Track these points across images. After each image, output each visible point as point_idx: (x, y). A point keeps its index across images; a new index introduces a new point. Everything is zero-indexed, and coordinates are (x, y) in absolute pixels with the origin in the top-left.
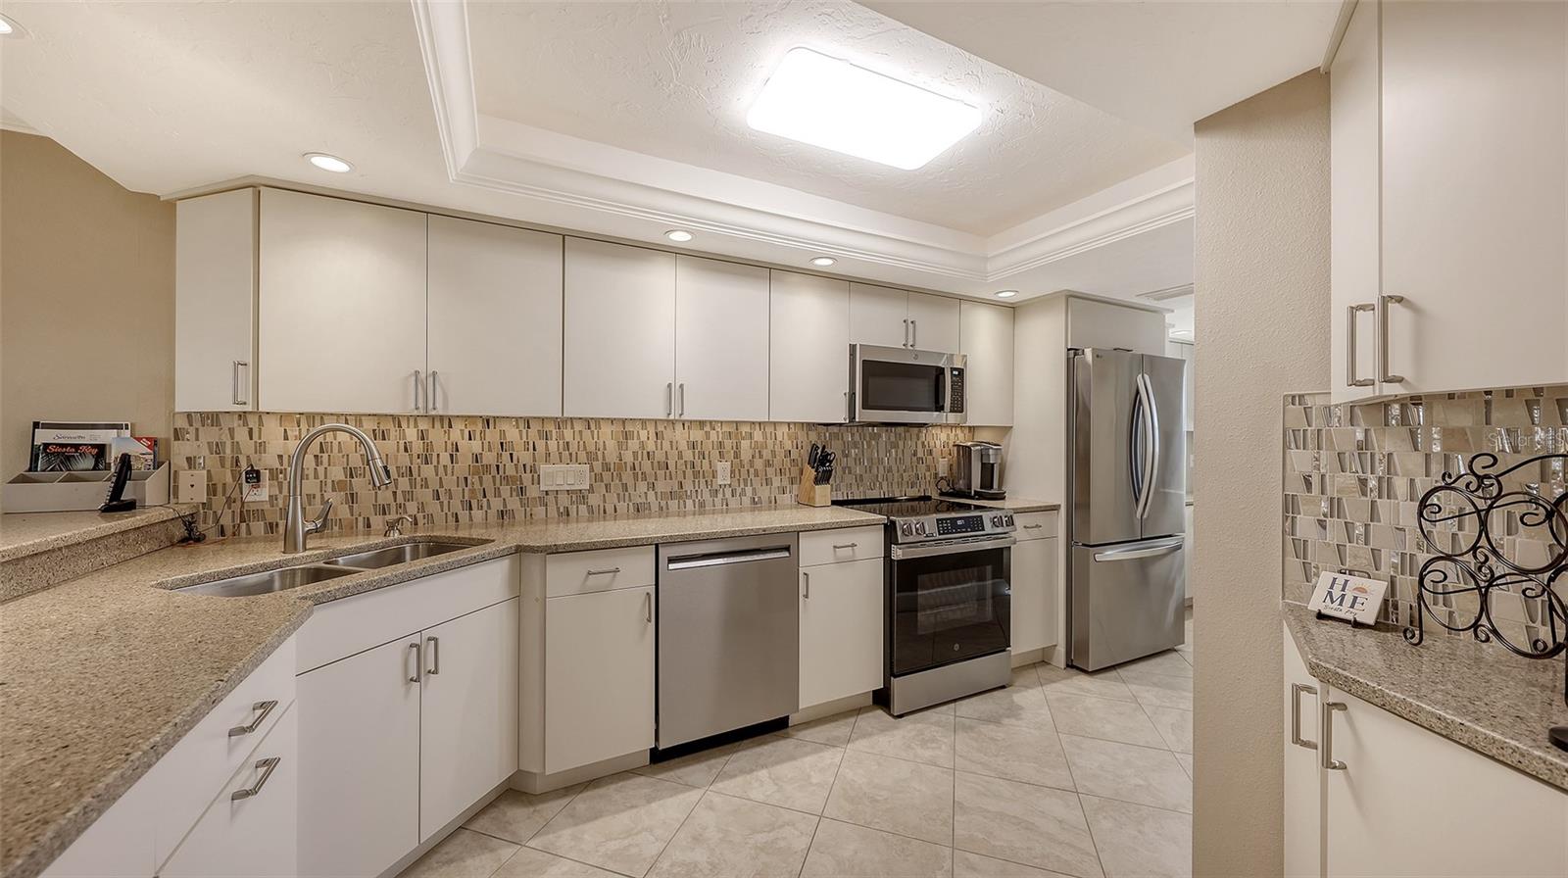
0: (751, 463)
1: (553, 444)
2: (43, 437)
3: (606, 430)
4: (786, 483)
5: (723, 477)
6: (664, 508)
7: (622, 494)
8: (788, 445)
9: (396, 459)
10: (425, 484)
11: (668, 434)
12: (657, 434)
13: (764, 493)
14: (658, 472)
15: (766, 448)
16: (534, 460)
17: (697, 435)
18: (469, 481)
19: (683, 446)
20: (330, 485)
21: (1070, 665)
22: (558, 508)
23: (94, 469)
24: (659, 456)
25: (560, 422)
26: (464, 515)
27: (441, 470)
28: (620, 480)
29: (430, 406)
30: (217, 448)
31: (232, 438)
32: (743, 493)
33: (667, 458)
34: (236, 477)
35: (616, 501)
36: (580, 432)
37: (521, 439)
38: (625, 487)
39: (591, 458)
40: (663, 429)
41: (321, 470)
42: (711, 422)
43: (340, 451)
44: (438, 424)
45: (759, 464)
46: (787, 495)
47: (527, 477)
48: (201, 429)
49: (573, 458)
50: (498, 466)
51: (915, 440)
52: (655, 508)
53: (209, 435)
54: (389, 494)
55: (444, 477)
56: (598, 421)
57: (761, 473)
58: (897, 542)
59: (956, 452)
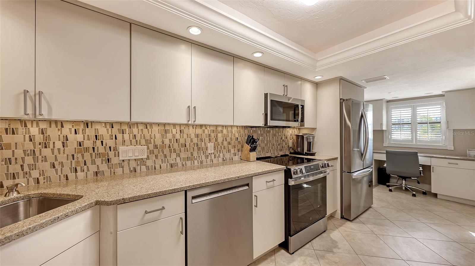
0: (222, 143)
1: (126, 136)
3: (156, 129)
4: (236, 151)
5: (211, 150)
6: (184, 165)
7: (164, 159)
8: (237, 135)
9: (23, 146)
10: (45, 159)
11: (186, 131)
12: (181, 131)
13: (228, 156)
14: (181, 148)
15: (228, 137)
16: (116, 144)
17: (199, 131)
18: (75, 157)
19: (193, 136)
21: (342, 217)
22: (130, 168)
24: (182, 141)
25: (130, 125)
26: (72, 176)
27: (56, 151)
28: (163, 153)
29: (37, 113)
32: (219, 156)
33: (185, 142)
35: (161, 163)
36: (142, 130)
37: (108, 134)
38: (165, 156)
39: (148, 142)
40: (184, 129)
42: (205, 125)
44: (53, 125)
45: (225, 143)
46: (237, 156)
47: (111, 154)
49: (138, 143)
50: (94, 148)
51: (281, 133)
52: (180, 165)
54: (18, 167)
55: (58, 155)
56: (151, 124)
57: (226, 148)
58: (291, 178)
59: (295, 137)
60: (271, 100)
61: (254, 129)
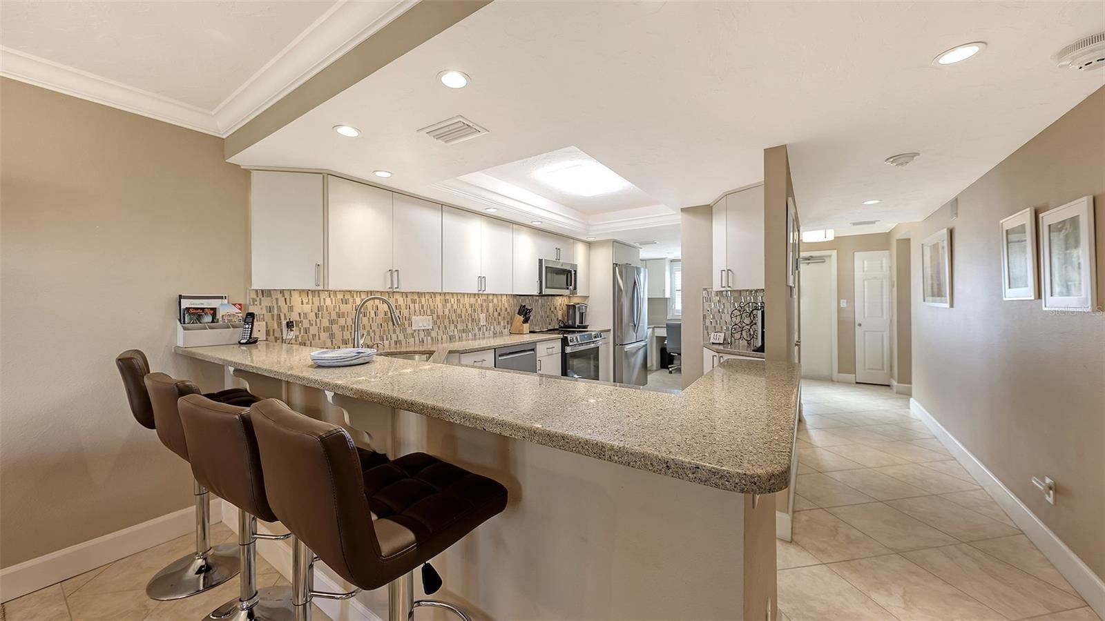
0: (493, 314)
1: (417, 306)
2: (186, 304)
3: (438, 298)
4: (506, 324)
5: (483, 321)
7: (444, 331)
8: (508, 305)
11: (462, 300)
12: (458, 300)
13: (498, 329)
14: (458, 320)
15: (498, 307)
16: (410, 314)
17: (473, 300)
19: (468, 306)
20: (322, 329)
23: (212, 322)
24: (459, 312)
25: (420, 295)
27: (371, 320)
28: (444, 324)
30: (270, 310)
31: (277, 304)
32: (490, 329)
33: (462, 313)
34: (280, 324)
36: (428, 300)
37: (404, 303)
38: (446, 327)
39: (432, 312)
40: (460, 298)
41: (318, 320)
42: (478, 294)
43: (327, 311)
45: (496, 314)
47: (407, 323)
48: (262, 298)
49: (425, 313)
51: (552, 303)
52: (457, 337)
53: (266, 302)
56: (435, 294)
57: (497, 319)
58: (568, 346)
59: (565, 308)
60: (546, 267)
61: (522, 297)
